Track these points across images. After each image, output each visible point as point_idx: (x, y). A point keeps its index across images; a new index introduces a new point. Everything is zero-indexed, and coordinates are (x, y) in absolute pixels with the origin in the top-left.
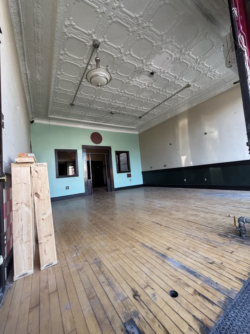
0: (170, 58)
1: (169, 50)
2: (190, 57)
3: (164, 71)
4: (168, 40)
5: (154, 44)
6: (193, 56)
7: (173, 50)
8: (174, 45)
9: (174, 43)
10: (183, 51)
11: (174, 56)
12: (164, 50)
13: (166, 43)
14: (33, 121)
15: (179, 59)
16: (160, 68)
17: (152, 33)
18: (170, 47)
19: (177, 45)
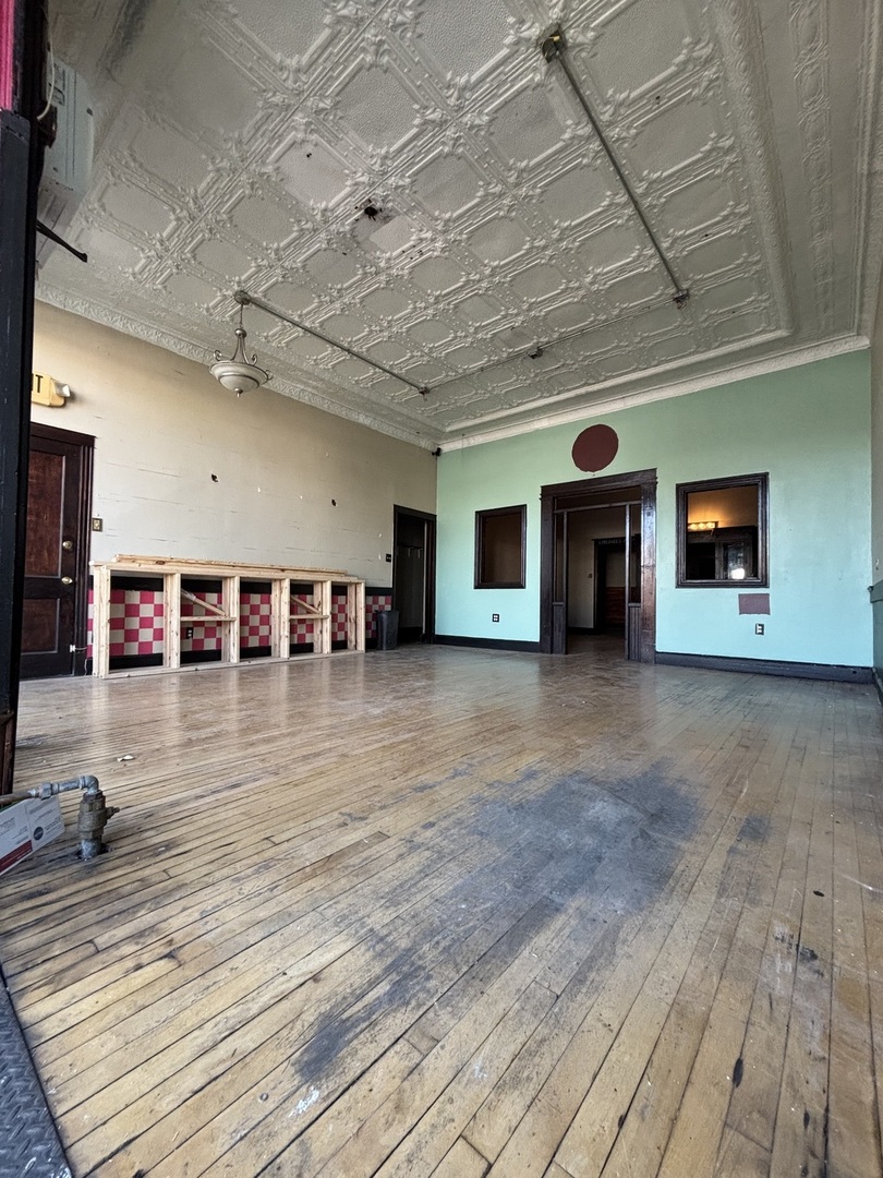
0: (309, 148)
1: (270, 150)
2: (321, 61)
3: (370, 171)
4: (235, 153)
5: (247, 192)
6: (312, 49)
7: (271, 140)
8: (252, 133)
9: (247, 132)
10: (277, 99)
11: (300, 136)
12: (269, 169)
13: (242, 161)
14: (439, 450)
15: (318, 112)
16: (349, 183)
17: (215, 193)
18: (259, 144)
19: (254, 121)
